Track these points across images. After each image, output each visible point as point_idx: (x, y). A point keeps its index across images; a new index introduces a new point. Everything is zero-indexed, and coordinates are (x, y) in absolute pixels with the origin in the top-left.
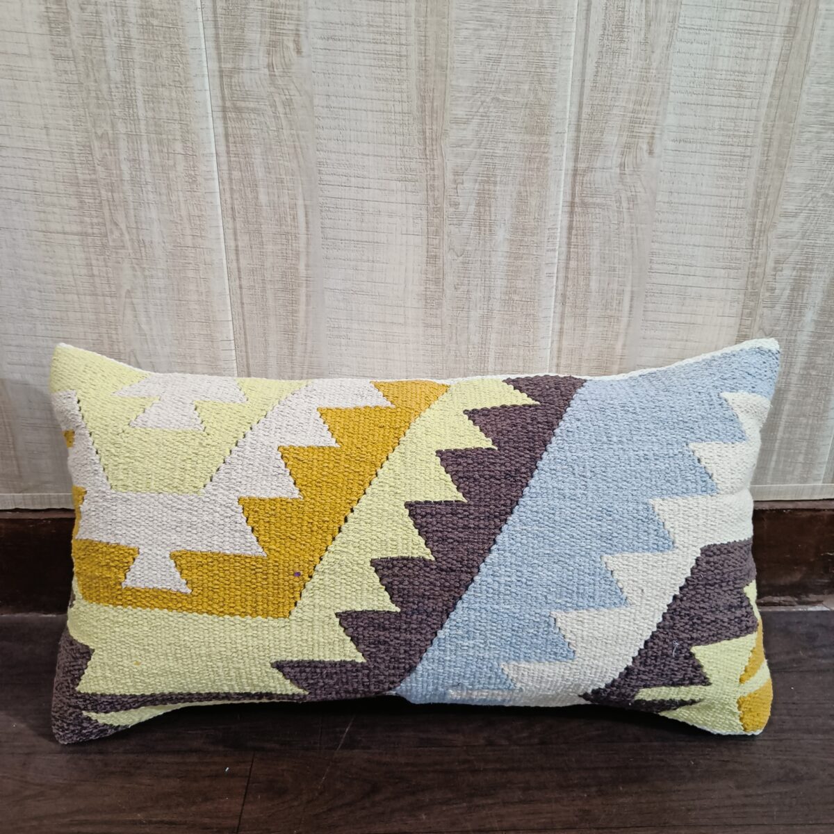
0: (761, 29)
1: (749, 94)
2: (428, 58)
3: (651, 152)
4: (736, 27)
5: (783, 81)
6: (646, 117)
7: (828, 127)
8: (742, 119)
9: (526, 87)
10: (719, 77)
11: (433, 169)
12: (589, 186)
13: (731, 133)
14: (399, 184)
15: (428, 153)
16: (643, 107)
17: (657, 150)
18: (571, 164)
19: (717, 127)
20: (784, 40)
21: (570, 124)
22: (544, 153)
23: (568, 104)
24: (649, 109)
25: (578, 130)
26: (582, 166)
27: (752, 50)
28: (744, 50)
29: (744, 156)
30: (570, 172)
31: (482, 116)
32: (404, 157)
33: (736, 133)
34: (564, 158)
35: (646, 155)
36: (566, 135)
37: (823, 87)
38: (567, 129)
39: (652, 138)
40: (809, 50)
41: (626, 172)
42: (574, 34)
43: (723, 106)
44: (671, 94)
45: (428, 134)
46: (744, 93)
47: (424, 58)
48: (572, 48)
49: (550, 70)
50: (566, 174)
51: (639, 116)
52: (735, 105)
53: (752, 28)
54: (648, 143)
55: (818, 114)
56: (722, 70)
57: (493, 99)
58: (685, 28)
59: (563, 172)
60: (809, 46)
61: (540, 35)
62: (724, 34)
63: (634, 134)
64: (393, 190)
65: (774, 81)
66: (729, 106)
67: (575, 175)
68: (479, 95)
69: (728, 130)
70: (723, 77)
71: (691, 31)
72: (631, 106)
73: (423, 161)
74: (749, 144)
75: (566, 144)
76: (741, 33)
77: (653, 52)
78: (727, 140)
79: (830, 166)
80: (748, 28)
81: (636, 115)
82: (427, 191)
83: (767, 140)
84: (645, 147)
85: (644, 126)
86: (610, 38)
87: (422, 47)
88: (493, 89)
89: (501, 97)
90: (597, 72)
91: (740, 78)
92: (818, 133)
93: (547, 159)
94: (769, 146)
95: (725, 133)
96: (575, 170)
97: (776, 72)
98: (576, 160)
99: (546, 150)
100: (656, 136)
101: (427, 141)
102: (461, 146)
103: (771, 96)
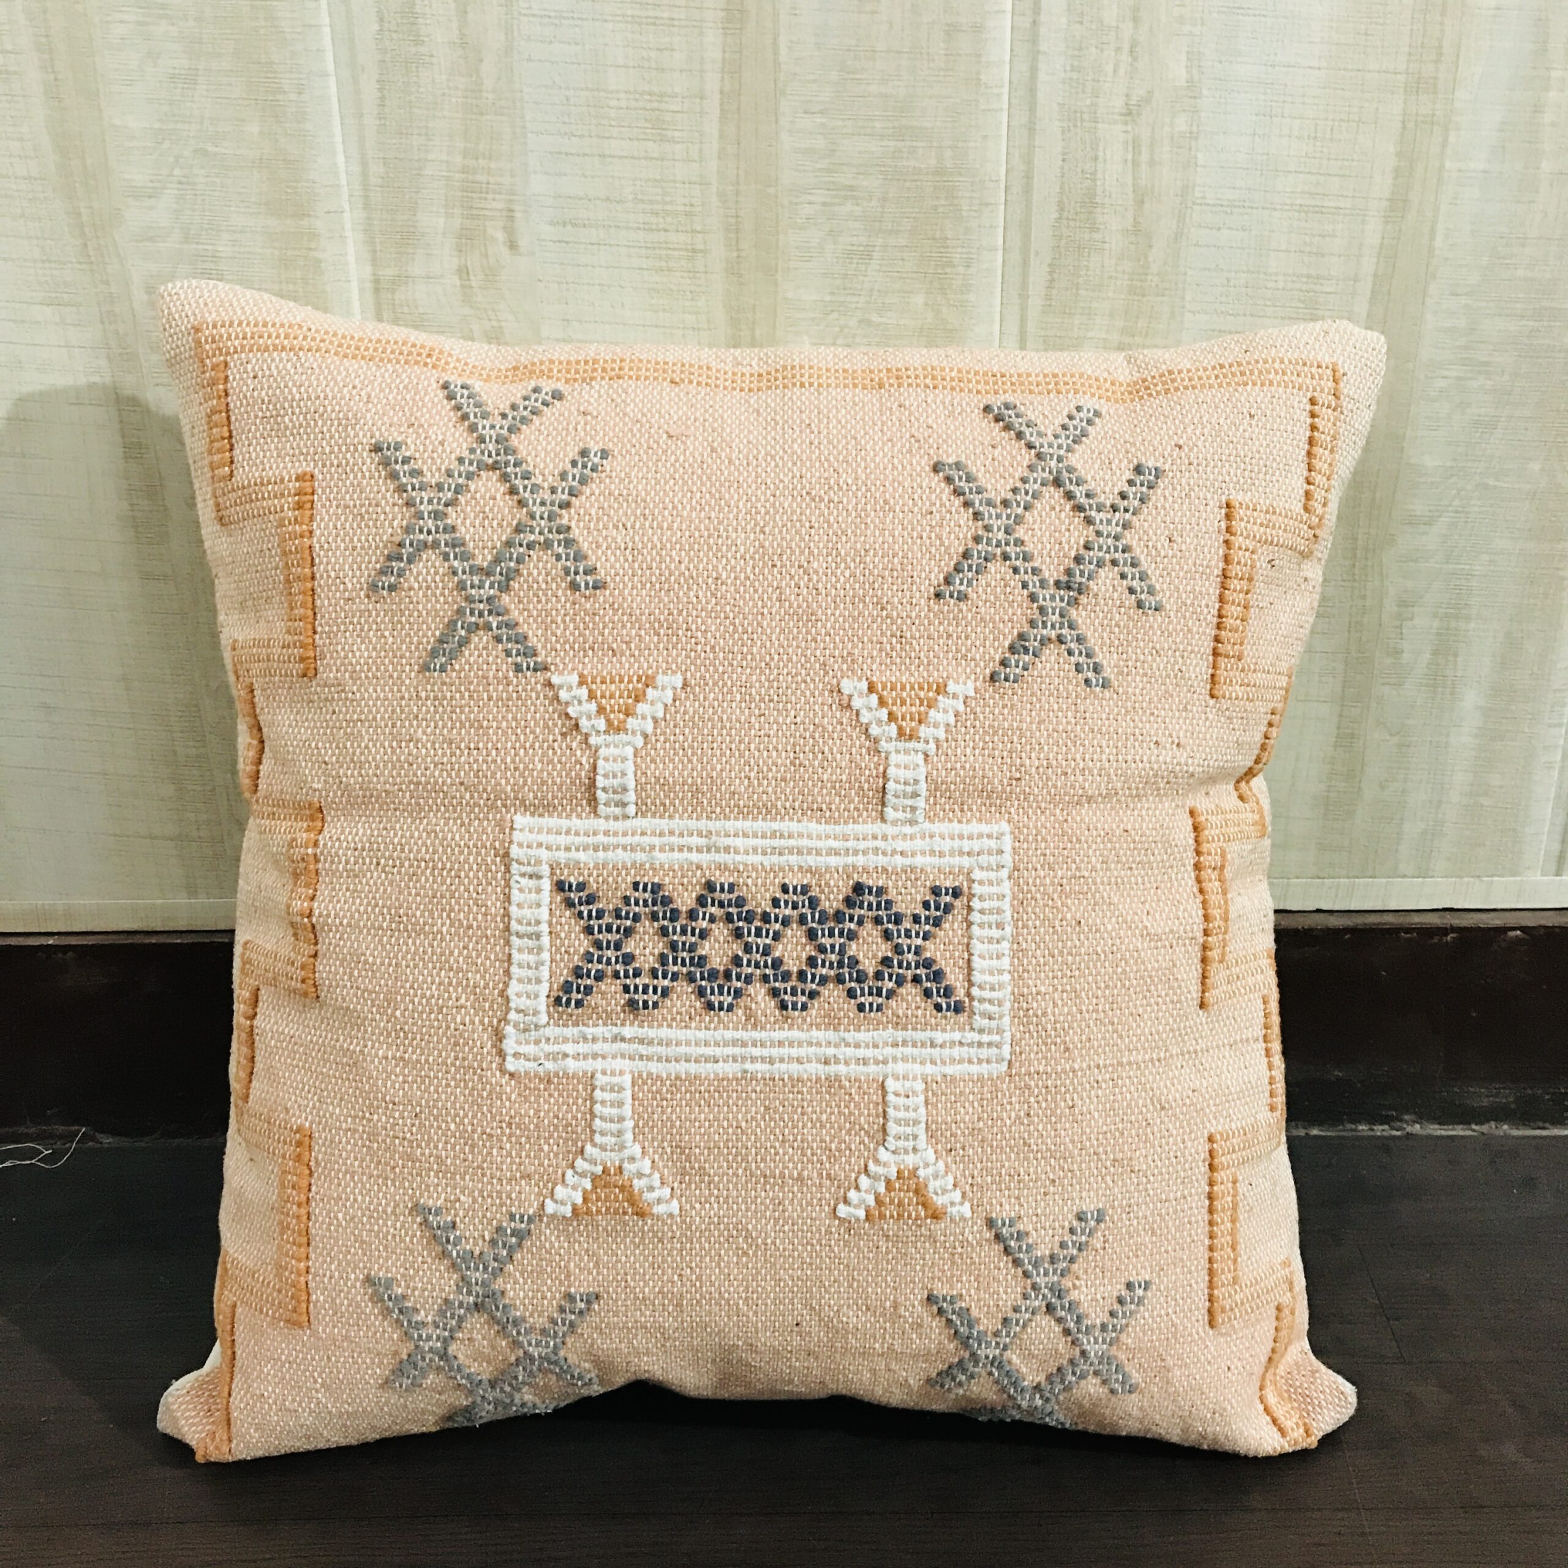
0: (676, 16)
1: (677, 134)
2: (59, 77)
3: (513, 246)
4: (629, 12)
5: (739, 109)
6: (492, 180)
7: (843, 193)
8: (674, 182)
9: (254, 129)
10: (614, 103)
11: (107, 283)
12: (406, 310)
13: (660, 207)
14: (48, 310)
15: (91, 253)
16: (481, 161)
17: (523, 243)
18: (368, 269)
19: (631, 197)
20: (726, 34)
21: (351, 196)
22: (310, 249)
23: (341, 159)
24: (493, 165)
25: (367, 206)
26: (388, 272)
27: (666, 53)
28: (653, 54)
29: (694, 251)
30: (369, 286)
31: (180, 183)
32: (50, 262)
33: (668, 207)
34: (351, 259)
35: (504, 250)
36: (347, 216)
37: (819, 120)
38: (347, 207)
39: (511, 218)
40: (776, 53)
41: (473, 284)
42: (327, 30)
43: (633, 157)
44: (529, 135)
45: (85, 218)
46: (669, 133)
47: (52, 77)
48: (329, 56)
49: (293, 97)
50: (362, 290)
51: (479, 177)
52: (656, 155)
53: (658, 14)
54: (505, 228)
55: (821, 170)
56: (618, 92)
57: (195, 151)
58: (534, 15)
59: (354, 284)
60: (775, 44)
61: (262, 31)
62: (610, 26)
63: (475, 212)
64: (38, 322)
65: (721, 110)
66: (646, 158)
67: (377, 290)
68: (166, 145)
69: (651, 202)
70: (624, 104)
71: (546, 20)
72: (458, 159)
73: (84, 266)
74: (699, 228)
75: (348, 233)
76: (640, 24)
77: (481, 61)
78: (654, 220)
79: (863, 267)
80: (651, 14)
81: (470, 177)
82: (103, 323)
83: (732, 220)
84: (500, 236)
85: (490, 196)
86: (394, 35)
87: (46, 56)
88: (192, 134)
89: (210, 148)
90: (383, 98)
91: (655, 105)
92: (825, 204)
93: (318, 261)
94: (737, 231)
95: (648, 207)
96: (377, 281)
97: (722, 92)
98: (374, 262)
99: (313, 245)
100: (518, 215)
101: (86, 229)
102: (151, 239)
103: (722, 136)
